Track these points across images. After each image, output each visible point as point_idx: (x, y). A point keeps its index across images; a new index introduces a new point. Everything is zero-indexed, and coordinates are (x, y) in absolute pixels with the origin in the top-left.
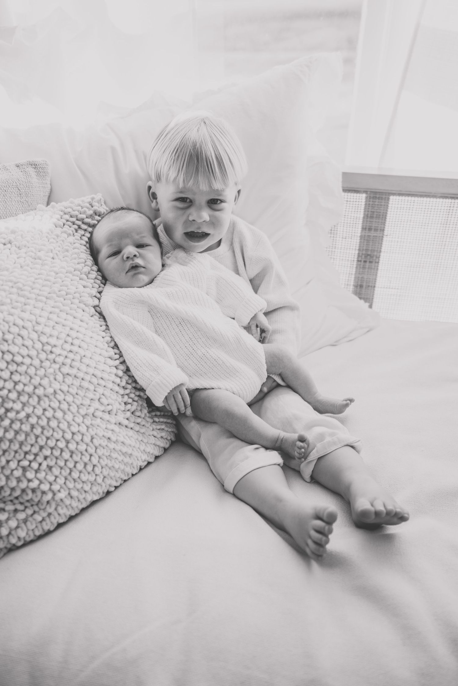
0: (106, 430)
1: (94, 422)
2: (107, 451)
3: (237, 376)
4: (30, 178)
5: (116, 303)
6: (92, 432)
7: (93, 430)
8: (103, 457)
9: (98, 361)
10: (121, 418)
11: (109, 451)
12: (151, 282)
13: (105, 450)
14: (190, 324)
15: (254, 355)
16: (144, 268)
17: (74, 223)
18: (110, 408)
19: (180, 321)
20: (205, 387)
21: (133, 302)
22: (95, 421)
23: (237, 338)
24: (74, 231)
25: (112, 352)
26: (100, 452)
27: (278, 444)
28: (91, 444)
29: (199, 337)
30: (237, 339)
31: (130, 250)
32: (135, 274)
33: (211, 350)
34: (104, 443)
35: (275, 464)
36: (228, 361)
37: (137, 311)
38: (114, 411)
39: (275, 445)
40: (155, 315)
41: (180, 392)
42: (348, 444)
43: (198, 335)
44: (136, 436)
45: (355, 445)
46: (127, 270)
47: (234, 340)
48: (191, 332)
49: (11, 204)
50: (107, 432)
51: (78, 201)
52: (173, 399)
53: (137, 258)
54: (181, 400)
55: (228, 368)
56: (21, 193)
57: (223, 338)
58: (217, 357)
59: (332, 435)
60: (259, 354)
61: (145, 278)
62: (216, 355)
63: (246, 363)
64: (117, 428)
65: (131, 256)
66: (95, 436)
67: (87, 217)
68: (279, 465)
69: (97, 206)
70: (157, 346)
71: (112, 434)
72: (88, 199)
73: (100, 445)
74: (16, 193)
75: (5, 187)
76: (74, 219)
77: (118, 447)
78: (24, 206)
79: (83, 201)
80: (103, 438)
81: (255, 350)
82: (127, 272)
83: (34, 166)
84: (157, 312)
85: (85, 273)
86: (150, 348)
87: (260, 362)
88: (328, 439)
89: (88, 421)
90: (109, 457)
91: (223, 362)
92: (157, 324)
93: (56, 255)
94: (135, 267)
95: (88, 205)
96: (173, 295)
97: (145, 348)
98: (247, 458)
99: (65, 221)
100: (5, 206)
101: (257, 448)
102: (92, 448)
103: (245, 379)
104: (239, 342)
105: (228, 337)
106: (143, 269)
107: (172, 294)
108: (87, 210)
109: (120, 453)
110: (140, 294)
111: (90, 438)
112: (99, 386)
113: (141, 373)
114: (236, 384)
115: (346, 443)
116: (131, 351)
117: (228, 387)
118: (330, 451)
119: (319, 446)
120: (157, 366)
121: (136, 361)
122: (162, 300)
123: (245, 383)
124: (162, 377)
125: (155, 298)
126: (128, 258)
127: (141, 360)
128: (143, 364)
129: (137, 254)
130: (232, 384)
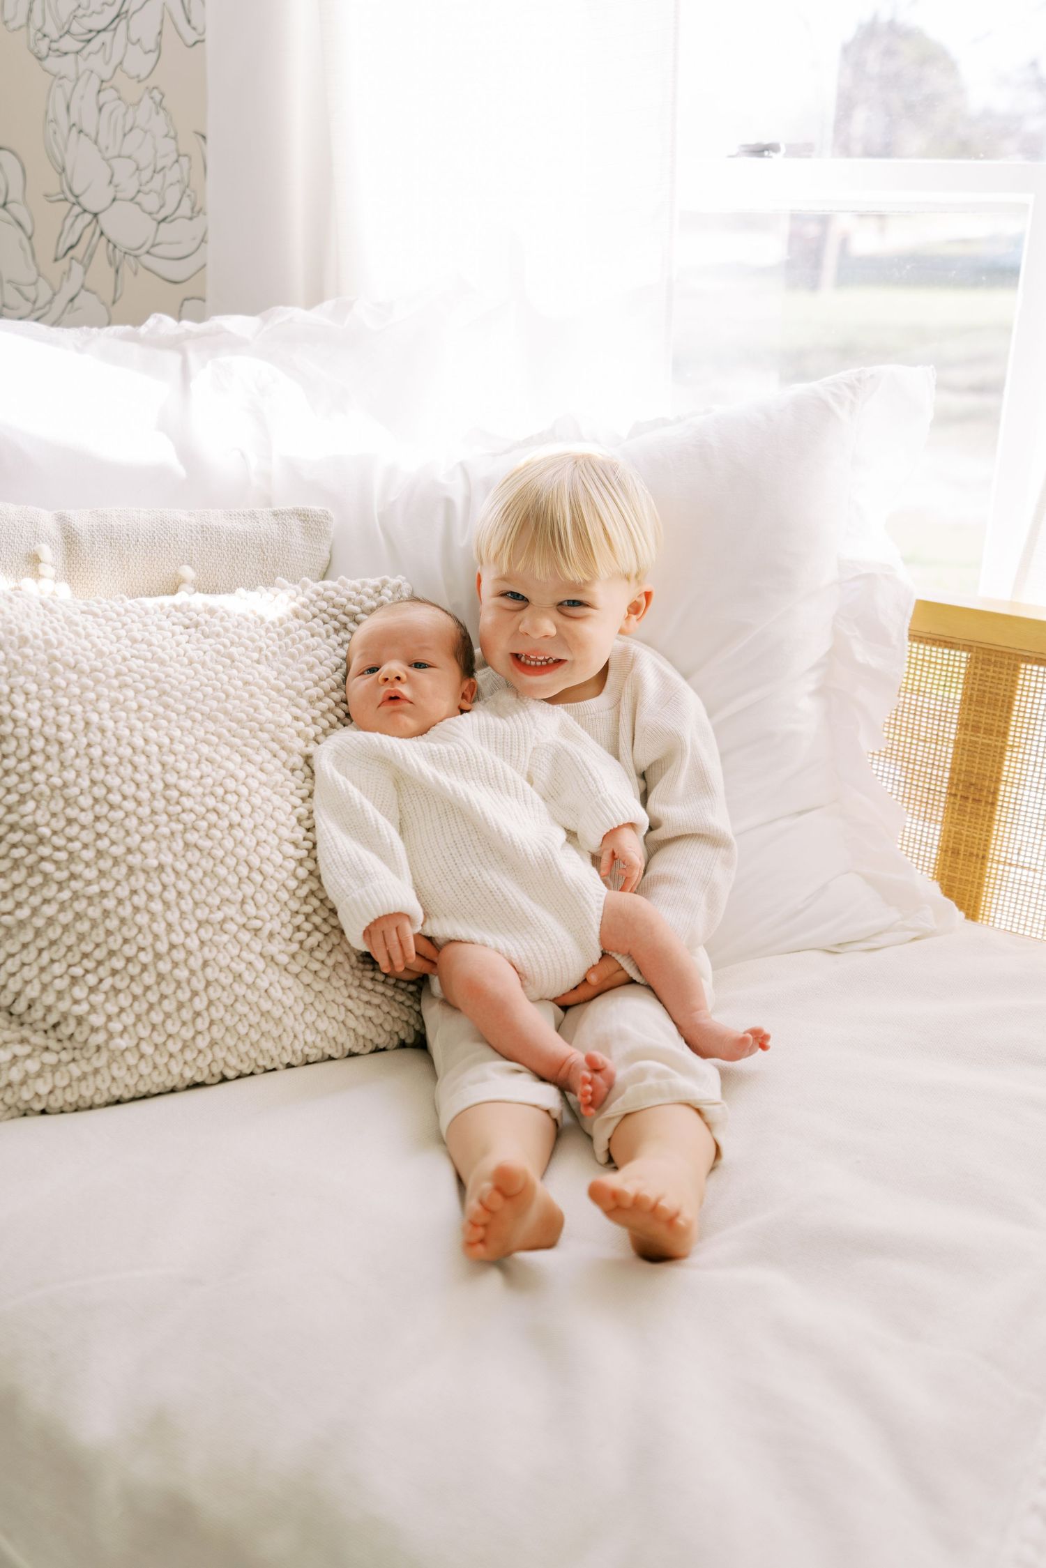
0: (237, 959)
1: (216, 938)
2: (228, 997)
3: (528, 932)
4: (288, 536)
6: (208, 953)
7: (210, 951)
8: (217, 1003)
9: (265, 842)
10: (274, 948)
11: (233, 998)
12: (423, 731)
13: (225, 994)
16: (411, 703)
17: (335, 617)
18: (258, 923)
20: (460, 938)
22: (220, 936)
24: (332, 630)
25: (300, 833)
26: (214, 993)
28: (200, 974)
30: (547, 864)
31: (394, 667)
32: (394, 711)
34: (226, 979)
35: (534, 1106)
36: (516, 900)
38: (265, 932)
39: (557, 1074)
41: (397, 928)
42: (689, 1103)
44: (299, 991)
46: (380, 702)
48: (459, 832)
49: (243, 573)
50: (238, 964)
51: (356, 583)
52: (380, 939)
53: (403, 683)
54: (396, 943)
56: (265, 557)
58: (496, 888)
59: (661, 1075)
60: (587, 903)
61: (411, 723)
62: (494, 882)
64: (260, 964)
65: (392, 678)
66: (212, 963)
67: (363, 612)
68: (546, 1111)
71: (247, 969)
72: (375, 581)
73: (216, 980)
74: (256, 556)
75: (238, 543)
76: (335, 611)
77: (252, 997)
78: (266, 580)
79: (364, 585)
80: (227, 971)
81: (580, 893)
82: (379, 706)
83: (303, 518)
87: (586, 918)
89: (206, 934)
90: (230, 1009)
91: (505, 900)
93: (264, 659)
94: (395, 698)
95: (371, 591)
96: (441, 757)
98: (484, 1079)
99: (318, 611)
100: (231, 575)
101: (519, 1072)
102: (199, 981)
103: (543, 941)
106: (409, 705)
107: (438, 756)
108: (365, 598)
109: (255, 1009)
111: (200, 962)
112: (249, 882)
113: (334, 877)
114: (522, 946)
115: (683, 1098)
116: (329, 837)
117: (502, 947)
118: (646, 1106)
119: (629, 1090)
120: (366, 872)
121: (331, 856)
122: (415, 760)
123: (540, 949)
124: (366, 891)
125: (404, 755)
126: (386, 680)
127: (341, 856)
128: (341, 863)
129: (403, 676)
130: (513, 945)
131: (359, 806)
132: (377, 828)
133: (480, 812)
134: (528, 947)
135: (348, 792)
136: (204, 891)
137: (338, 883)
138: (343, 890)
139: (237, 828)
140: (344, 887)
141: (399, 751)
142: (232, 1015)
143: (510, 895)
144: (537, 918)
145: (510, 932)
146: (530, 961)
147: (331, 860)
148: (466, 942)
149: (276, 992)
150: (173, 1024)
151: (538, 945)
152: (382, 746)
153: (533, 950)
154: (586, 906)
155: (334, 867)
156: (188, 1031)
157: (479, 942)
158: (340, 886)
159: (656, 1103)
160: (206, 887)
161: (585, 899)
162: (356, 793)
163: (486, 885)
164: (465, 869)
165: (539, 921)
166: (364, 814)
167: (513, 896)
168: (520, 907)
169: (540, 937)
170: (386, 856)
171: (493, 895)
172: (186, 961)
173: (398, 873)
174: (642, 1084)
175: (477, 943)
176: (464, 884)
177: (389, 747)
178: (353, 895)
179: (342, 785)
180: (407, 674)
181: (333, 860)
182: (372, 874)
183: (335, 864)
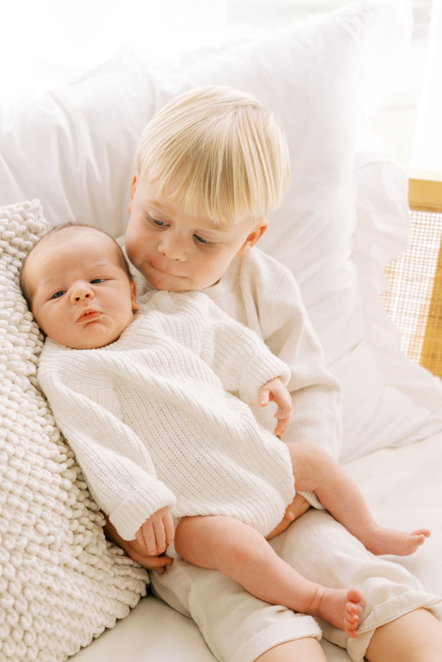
0: (45, 575)
1: (26, 561)
2: (46, 609)
5: (64, 374)
6: (24, 577)
7: (25, 574)
8: (40, 618)
9: (35, 465)
10: (67, 556)
11: (49, 609)
13: (43, 607)
14: (178, 412)
15: (275, 461)
16: (102, 314)
18: (52, 538)
19: (161, 406)
21: (90, 372)
22: (29, 559)
23: (249, 434)
25: (56, 450)
26: (36, 609)
27: (314, 606)
28: (21, 597)
29: (191, 433)
30: (250, 436)
31: (80, 286)
32: (90, 324)
33: (209, 454)
34: (42, 595)
35: (310, 637)
36: (236, 472)
37: (96, 389)
38: (58, 545)
40: (123, 395)
41: (163, 519)
42: (423, 606)
43: (190, 430)
45: (434, 607)
46: (76, 320)
47: (245, 437)
50: (47, 579)
52: (151, 530)
53: (93, 299)
54: (163, 531)
55: (236, 483)
57: (229, 432)
59: (399, 591)
61: (105, 330)
62: (216, 462)
63: (263, 474)
64: (61, 573)
65: (83, 297)
66: (28, 584)
67: (16, 236)
68: (315, 638)
69: (32, 219)
70: (129, 444)
71: (55, 581)
72: (18, 207)
73: (35, 598)
77: (63, 603)
79: (11, 210)
80: (40, 587)
81: (276, 454)
84: (126, 390)
85: (15, 322)
86: (117, 447)
88: (392, 598)
89: (18, 561)
90: (48, 619)
92: (124, 410)
94: (89, 314)
95: (19, 216)
97: (111, 447)
98: (266, 625)
101: (281, 611)
102: (23, 604)
104: (253, 441)
105: (236, 432)
106: (100, 317)
108: (17, 224)
109: (65, 612)
110: (101, 358)
111: (20, 587)
112: (36, 504)
113: (106, 485)
114: (249, 508)
115: (420, 605)
116: (90, 450)
117: (236, 514)
118: (395, 618)
119: (377, 608)
120: (131, 476)
121: (98, 467)
122: (136, 368)
123: (262, 507)
124: (138, 493)
125: (125, 365)
126: (78, 299)
127: (105, 466)
128: (108, 472)
129: (91, 292)
130: (243, 509)
131: (105, 419)
132: (125, 435)
133: (196, 404)
134: (254, 508)
135: (91, 408)
136: (7, 523)
137: (111, 489)
138: (116, 494)
139: (14, 458)
140: (117, 492)
141: (120, 362)
142: (51, 623)
143: (231, 470)
144: (253, 483)
145: (235, 498)
146: (257, 518)
147: (98, 470)
148: (206, 516)
149: (76, 592)
150: (10, 647)
151: (260, 505)
152: (104, 360)
153: (257, 509)
154: (284, 463)
155: (103, 475)
156: (21, 648)
157: (218, 514)
158: (113, 492)
159: (402, 614)
160: (6, 519)
161: (281, 458)
162: (98, 408)
163: (210, 465)
164: (191, 455)
165: (255, 485)
166: (111, 425)
167: (233, 470)
168: (240, 477)
169: (260, 498)
170: (136, 458)
171: (217, 472)
172: (8, 590)
173: (147, 470)
174: (387, 601)
175: (217, 515)
176: (192, 467)
177: (111, 361)
178: (128, 498)
179: (84, 403)
180: (93, 290)
181: (101, 470)
182: (136, 478)
183: (103, 473)
